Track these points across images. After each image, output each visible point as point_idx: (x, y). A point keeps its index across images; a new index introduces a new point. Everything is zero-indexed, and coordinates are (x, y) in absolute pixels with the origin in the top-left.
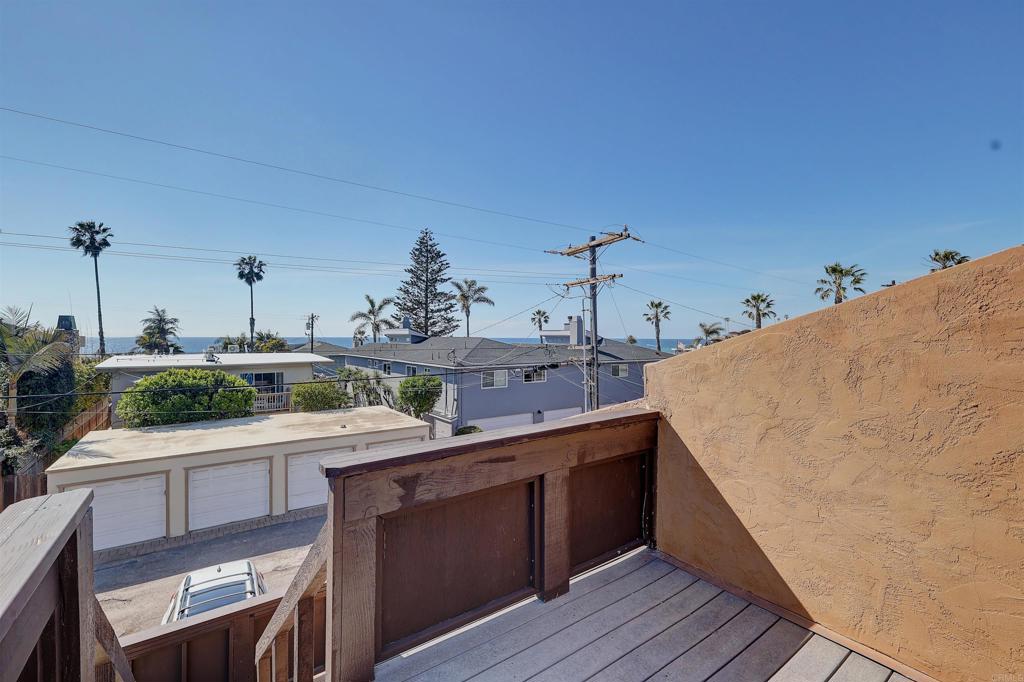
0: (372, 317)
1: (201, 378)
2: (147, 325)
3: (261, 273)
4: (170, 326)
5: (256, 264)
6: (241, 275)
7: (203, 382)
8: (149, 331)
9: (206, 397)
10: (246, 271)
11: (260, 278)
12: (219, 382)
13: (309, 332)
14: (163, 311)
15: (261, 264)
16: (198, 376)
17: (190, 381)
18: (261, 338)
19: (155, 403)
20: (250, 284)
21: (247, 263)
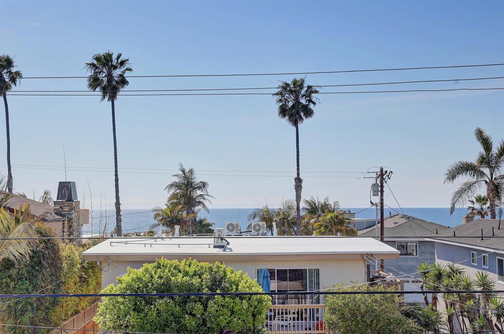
0: (486, 171)
1: (195, 275)
2: (172, 191)
3: (311, 106)
4: (199, 192)
5: (303, 92)
6: (283, 111)
7: (196, 281)
8: (175, 201)
9: (199, 306)
10: (290, 104)
11: (309, 113)
12: (217, 283)
13: (377, 200)
14: (191, 171)
15: (311, 90)
16: (191, 270)
17: (180, 278)
18: (313, 210)
19: (137, 310)
20: (295, 124)
21: (291, 92)
